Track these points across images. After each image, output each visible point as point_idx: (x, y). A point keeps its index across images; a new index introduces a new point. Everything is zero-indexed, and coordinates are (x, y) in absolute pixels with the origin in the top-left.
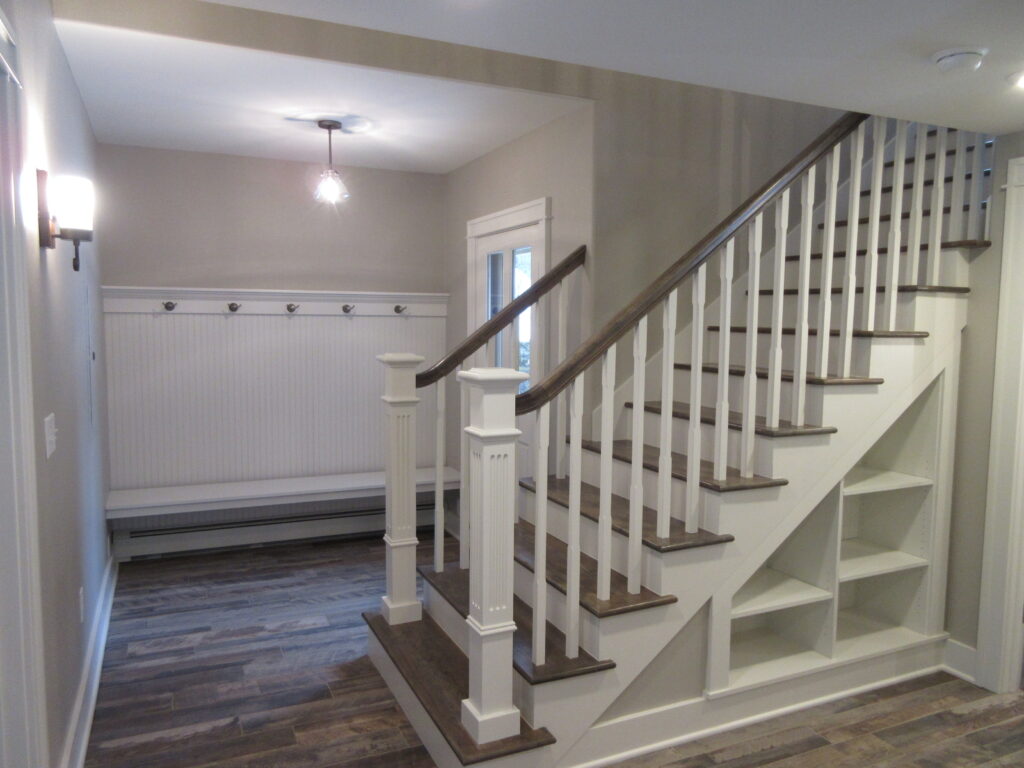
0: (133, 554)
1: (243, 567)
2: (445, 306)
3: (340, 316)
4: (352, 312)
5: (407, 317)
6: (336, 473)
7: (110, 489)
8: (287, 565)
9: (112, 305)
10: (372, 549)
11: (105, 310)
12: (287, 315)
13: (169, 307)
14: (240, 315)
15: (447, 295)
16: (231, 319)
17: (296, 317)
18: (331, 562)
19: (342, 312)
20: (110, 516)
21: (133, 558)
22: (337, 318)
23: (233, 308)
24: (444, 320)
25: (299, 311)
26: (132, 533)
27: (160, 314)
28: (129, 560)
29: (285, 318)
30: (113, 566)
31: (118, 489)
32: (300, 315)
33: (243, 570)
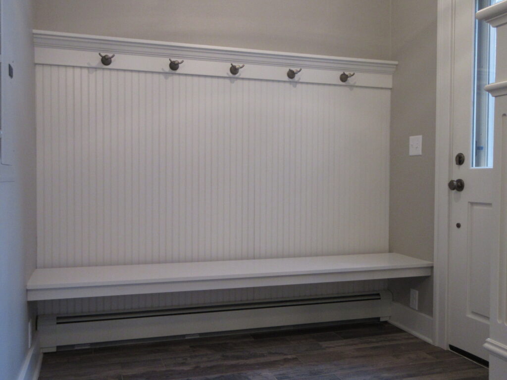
0: (59, 344)
1: (183, 364)
2: (391, 76)
3: (285, 82)
4: (296, 78)
5: (352, 87)
6: (277, 257)
7: (36, 268)
8: (234, 362)
9: (43, 55)
10: (324, 344)
11: (36, 61)
12: (229, 78)
13: (106, 61)
14: (179, 74)
15: (396, 63)
16: (170, 78)
17: (239, 82)
18: (286, 361)
19: (286, 78)
20: (33, 297)
21: (58, 347)
22: (282, 84)
23: (174, 66)
24: (389, 93)
25: (242, 73)
26: (58, 318)
27: (96, 68)
28: (54, 350)
29: (227, 81)
30: (35, 357)
31: (45, 267)
32: (243, 79)
33: (186, 368)
